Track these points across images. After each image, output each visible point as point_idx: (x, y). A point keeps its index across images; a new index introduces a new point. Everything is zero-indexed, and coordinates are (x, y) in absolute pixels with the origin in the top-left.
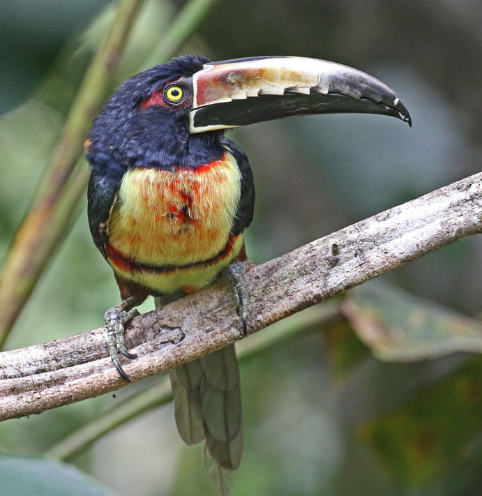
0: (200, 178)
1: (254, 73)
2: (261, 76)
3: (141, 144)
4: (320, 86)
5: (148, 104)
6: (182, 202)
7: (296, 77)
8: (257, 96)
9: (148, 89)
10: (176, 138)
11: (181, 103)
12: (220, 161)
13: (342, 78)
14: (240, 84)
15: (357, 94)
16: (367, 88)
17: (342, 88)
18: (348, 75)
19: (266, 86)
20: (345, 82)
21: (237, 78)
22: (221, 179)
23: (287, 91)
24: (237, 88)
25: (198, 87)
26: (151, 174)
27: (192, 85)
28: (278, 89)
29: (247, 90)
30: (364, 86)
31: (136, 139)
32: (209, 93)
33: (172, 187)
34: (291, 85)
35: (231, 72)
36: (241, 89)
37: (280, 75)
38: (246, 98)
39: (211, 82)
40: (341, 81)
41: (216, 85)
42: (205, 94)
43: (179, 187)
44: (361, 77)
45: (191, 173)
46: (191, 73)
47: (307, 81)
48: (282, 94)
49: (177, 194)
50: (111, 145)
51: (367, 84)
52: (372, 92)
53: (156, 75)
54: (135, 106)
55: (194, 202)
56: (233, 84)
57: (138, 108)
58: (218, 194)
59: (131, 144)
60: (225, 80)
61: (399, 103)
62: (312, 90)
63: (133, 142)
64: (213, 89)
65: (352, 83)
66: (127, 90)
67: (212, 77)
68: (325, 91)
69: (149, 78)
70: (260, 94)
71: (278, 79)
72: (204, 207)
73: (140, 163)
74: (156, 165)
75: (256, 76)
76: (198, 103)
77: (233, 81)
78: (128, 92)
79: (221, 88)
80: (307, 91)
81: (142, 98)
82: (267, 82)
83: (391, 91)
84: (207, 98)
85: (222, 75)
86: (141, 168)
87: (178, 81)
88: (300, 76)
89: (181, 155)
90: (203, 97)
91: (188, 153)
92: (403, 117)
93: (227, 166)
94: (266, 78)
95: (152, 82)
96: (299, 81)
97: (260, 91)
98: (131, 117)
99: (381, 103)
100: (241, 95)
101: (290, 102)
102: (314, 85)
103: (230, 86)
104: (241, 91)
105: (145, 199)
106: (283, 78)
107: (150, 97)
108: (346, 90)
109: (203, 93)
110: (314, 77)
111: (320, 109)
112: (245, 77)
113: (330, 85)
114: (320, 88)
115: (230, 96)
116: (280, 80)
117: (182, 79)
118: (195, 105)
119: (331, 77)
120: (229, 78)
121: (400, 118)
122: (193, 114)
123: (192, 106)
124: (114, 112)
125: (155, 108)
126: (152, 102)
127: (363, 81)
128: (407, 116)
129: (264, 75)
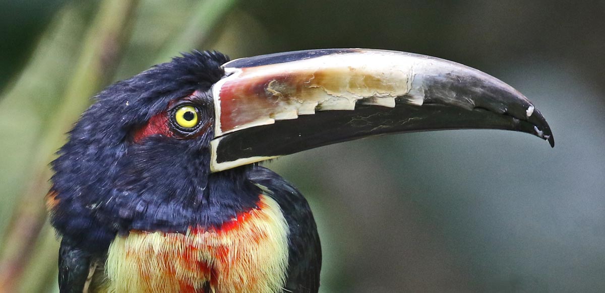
0: (227, 239)
1: (307, 80)
2: (318, 83)
3: (139, 196)
4: (412, 93)
5: (145, 134)
6: (201, 278)
7: (372, 81)
8: (314, 113)
9: (143, 110)
10: (191, 183)
11: (198, 131)
12: (255, 210)
13: (444, 80)
14: (286, 97)
15: (469, 103)
16: (484, 94)
17: (444, 94)
18: (454, 75)
19: (327, 98)
20: (449, 85)
21: (282, 87)
22: (258, 237)
23: (359, 103)
24: (282, 104)
25: (222, 105)
26: (156, 240)
27: (212, 102)
28: (346, 102)
29: (298, 105)
30: (479, 90)
31: (130, 190)
32: (239, 112)
33: (186, 257)
34: (366, 94)
35: (271, 78)
36: (289, 104)
37: (348, 80)
38: (296, 117)
39: (242, 96)
40: (444, 86)
41: (250, 100)
42: (233, 115)
43: (197, 256)
44: (474, 78)
45: (214, 234)
46: (208, 84)
47: (390, 88)
48: (353, 108)
49: (194, 266)
50: (93, 202)
51: (483, 87)
52: (492, 99)
53: (154, 89)
54: (125, 137)
55: (221, 277)
56: (275, 98)
57: (130, 142)
58: (255, 261)
59: (124, 197)
60: (264, 92)
61: (535, 113)
62: (399, 100)
63: (126, 193)
64: (245, 107)
65: (460, 87)
66: (108, 112)
67: (242, 88)
68: (419, 101)
69: (144, 95)
70: (318, 110)
71: (345, 86)
72: (234, 283)
73: (139, 225)
74: (162, 226)
75: (310, 84)
76: (223, 129)
77: (276, 93)
78: (110, 116)
79: (257, 105)
80: (391, 103)
81: (134, 124)
82: (329, 92)
83: (521, 96)
84: (237, 121)
85: (258, 84)
86: (140, 231)
87: (192, 97)
88: (379, 80)
89: (199, 208)
90: (231, 120)
91: (209, 203)
92: (540, 132)
93: (266, 218)
94: (326, 86)
95: (149, 101)
96: (378, 88)
97: (319, 106)
98: (121, 154)
99: (506, 114)
100: (289, 112)
101: (363, 118)
102: (401, 93)
103: (271, 101)
104: (289, 108)
105: (145, 277)
106: (353, 85)
107: (147, 123)
108: (451, 97)
109: (230, 113)
110: (401, 81)
111: (410, 126)
112: (294, 86)
113: (426, 92)
114: (411, 97)
115: (271, 115)
116: (348, 88)
117: (196, 94)
118: (218, 132)
119: (427, 79)
120: (269, 89)
121: (536, 134)
122: (215, 144)
123: (213, 133)
124: (92, 150)
125: (157, 140)
126: (151, 131)
127: (476, 82)
128: (547, 131)
129: (323, 82)
